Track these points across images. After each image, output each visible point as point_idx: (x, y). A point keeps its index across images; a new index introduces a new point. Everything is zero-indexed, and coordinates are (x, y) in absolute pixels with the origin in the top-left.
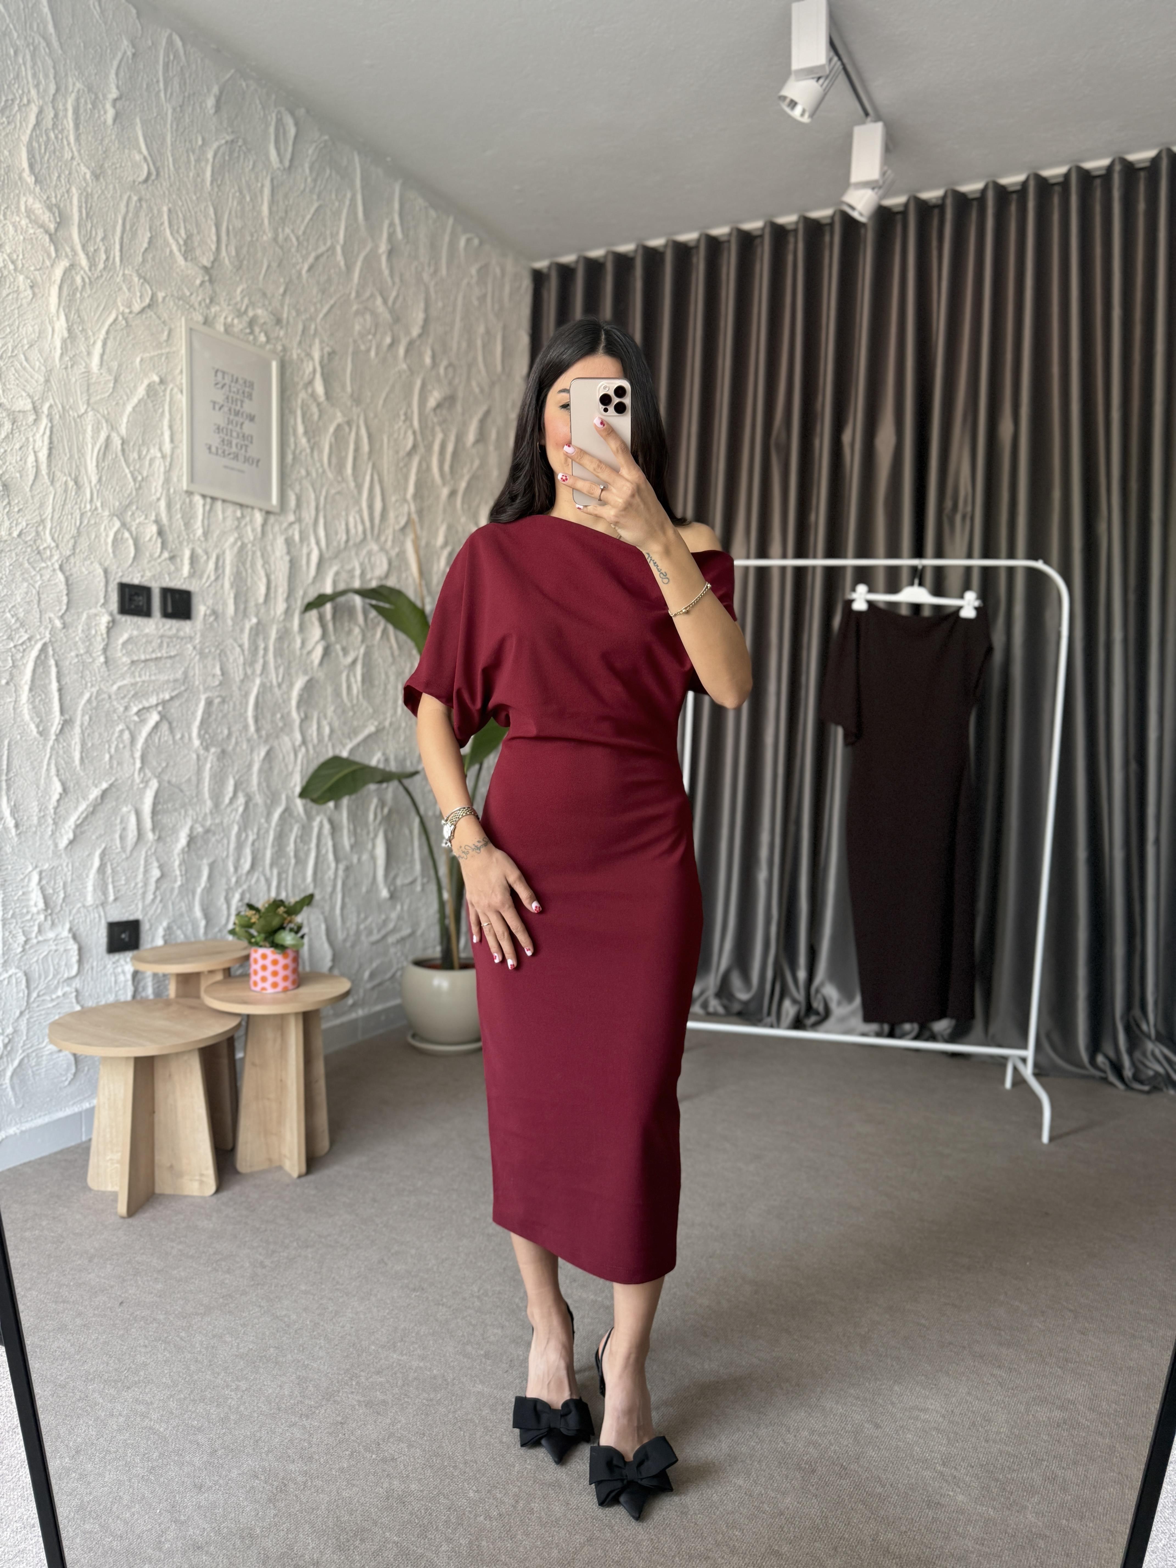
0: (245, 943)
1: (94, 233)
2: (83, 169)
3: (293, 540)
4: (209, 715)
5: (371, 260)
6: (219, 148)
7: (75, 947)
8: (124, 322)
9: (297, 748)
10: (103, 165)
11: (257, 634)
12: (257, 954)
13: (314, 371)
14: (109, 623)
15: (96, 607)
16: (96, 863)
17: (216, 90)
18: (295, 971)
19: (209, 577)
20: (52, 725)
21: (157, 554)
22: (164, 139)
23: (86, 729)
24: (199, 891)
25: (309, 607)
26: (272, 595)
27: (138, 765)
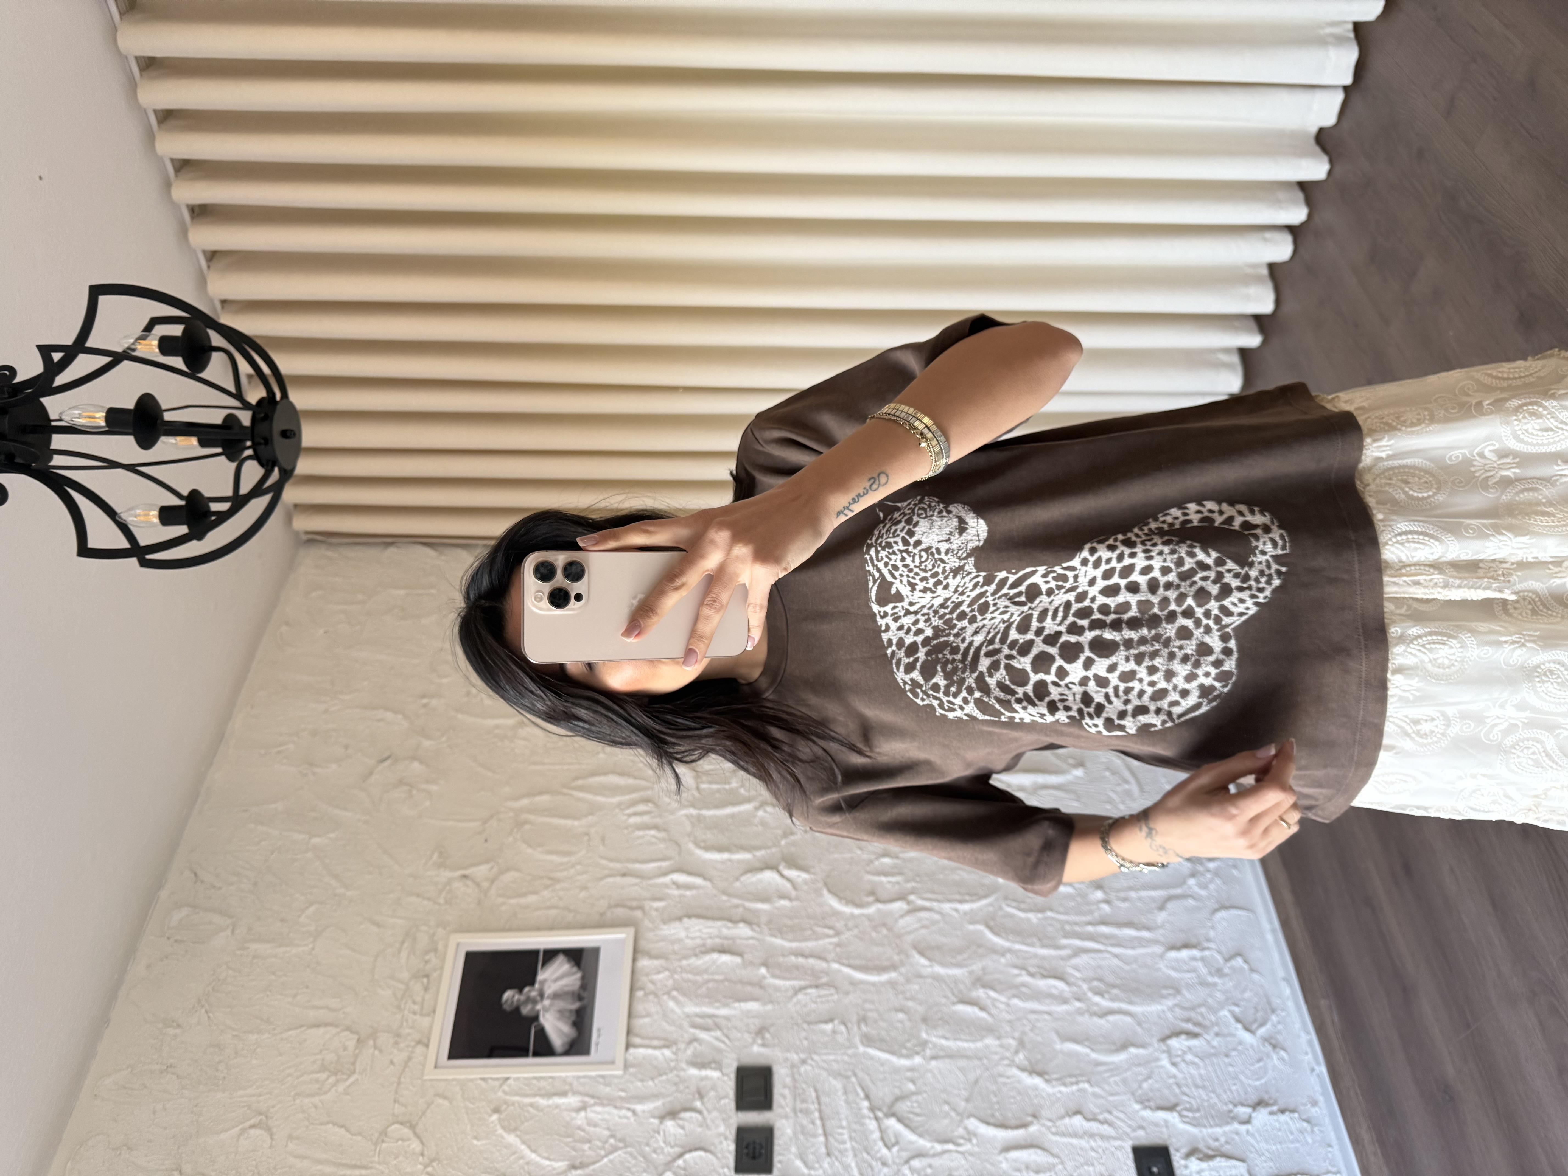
3: (664, 910)
4: (882, 1040)
11: (780, 966)
19: (717, 1039)
21: (698, 1115)
24: (1093, 1056)
26: (730, 942)
27: (950, 1146)
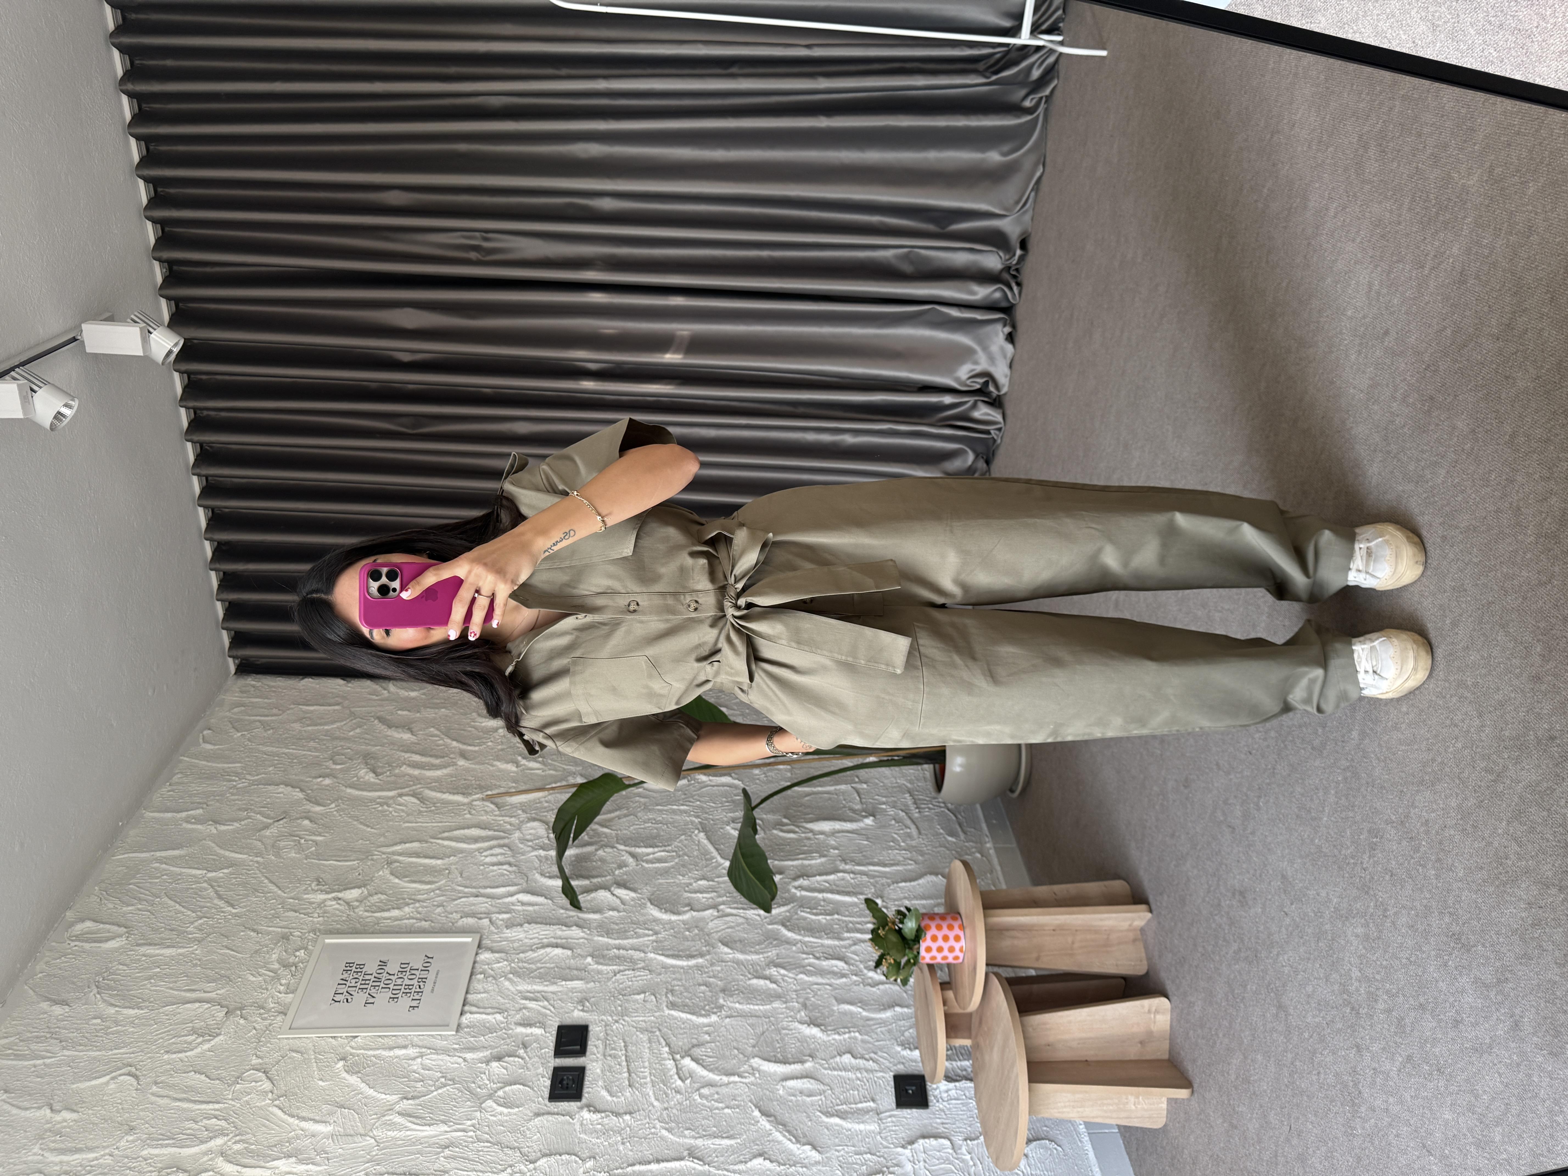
0: (915, 968)
1: (189, 1132)
2: (122, 1143)
3: (509, 919)
4: (687, 1005)
5: (223, 842)
6: (104, 1001)
7: (921, 1141)
8: (281, 1099)
9: (721, 913)
10: (119, 1123)
11: (604, 956)
12: (926, 957)
13: (335, 899)
14: (590, 1111)
15: (574, 1124)
16: (836, 1120)
17: (45, 1005)
18: (943, 917)
19: (544, 1008)
20: (694, 1169)
21: (520, 1060)
22: (95, 1058)
23: (698, 1133)
24: (865, 1014)
25: (575, 904)
26: (564, 941)
27: (736, 1078)
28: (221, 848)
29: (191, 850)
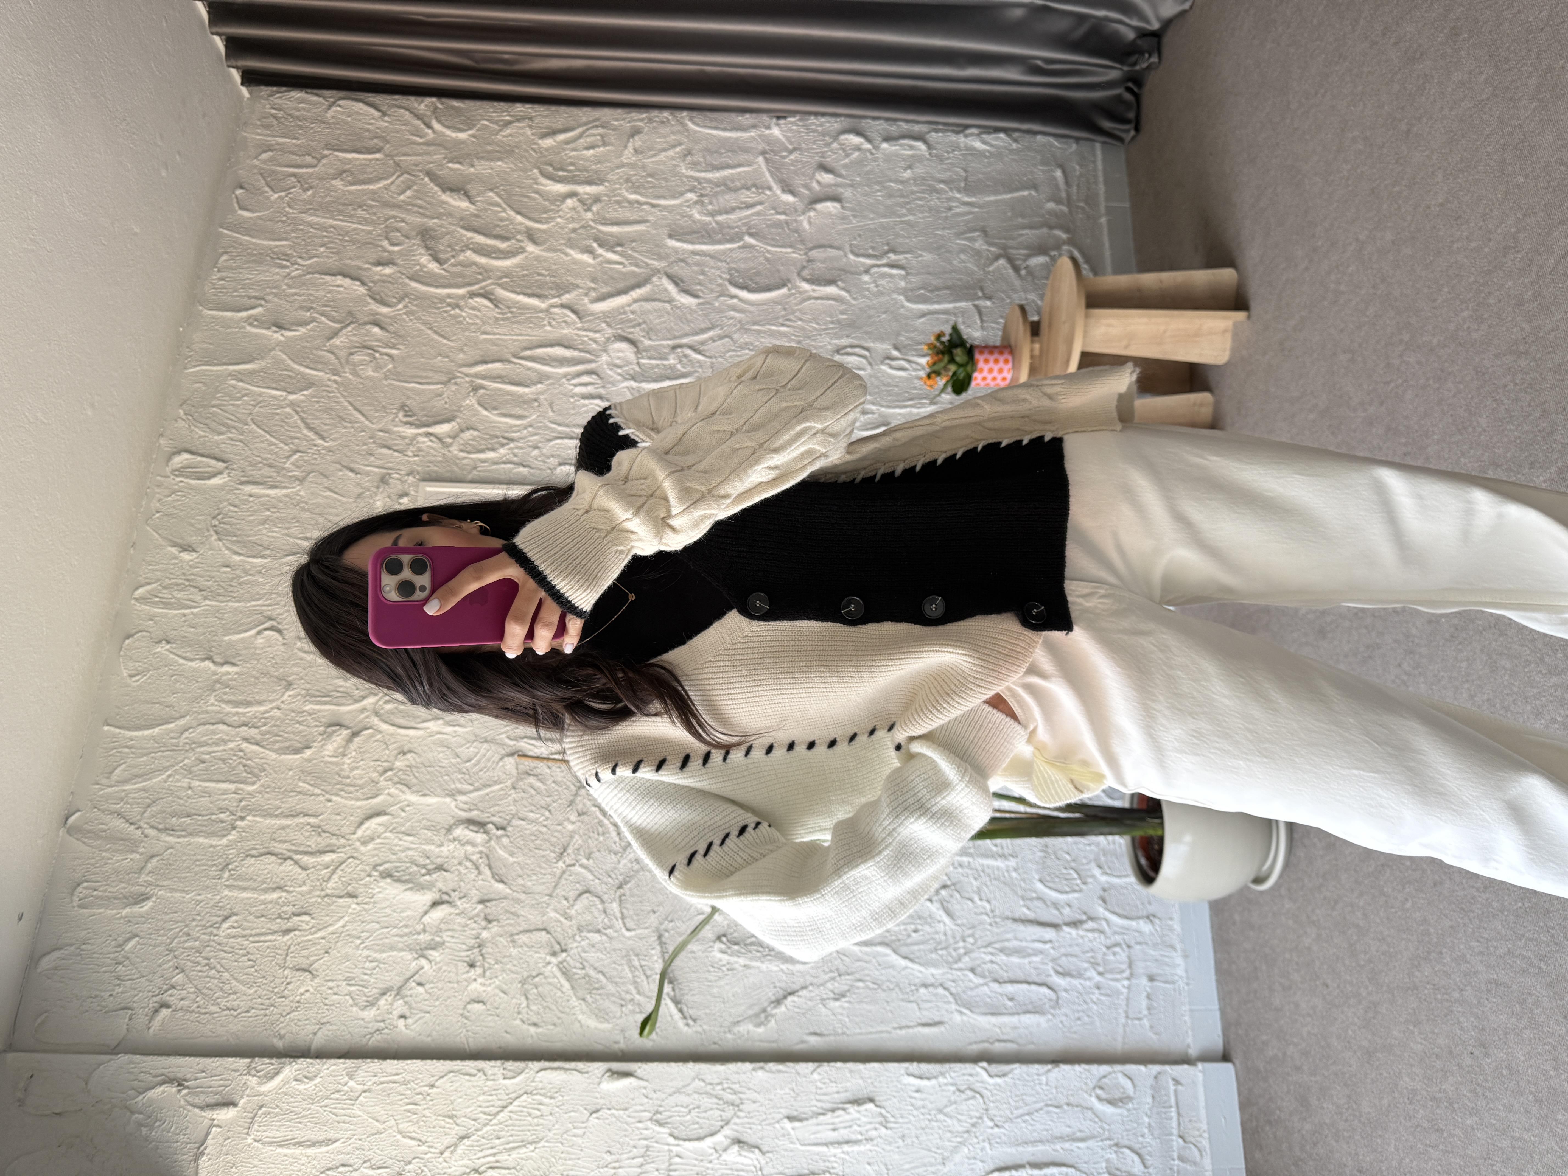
1: (341, 689)
2: (286, 697)
5: (294, 353)
6: (228, 548)
10: (276, 677)
13: (428, 435)
17: (173, 550)
22: (236, 609)
28: (295, 362)
29: (263, 363)
